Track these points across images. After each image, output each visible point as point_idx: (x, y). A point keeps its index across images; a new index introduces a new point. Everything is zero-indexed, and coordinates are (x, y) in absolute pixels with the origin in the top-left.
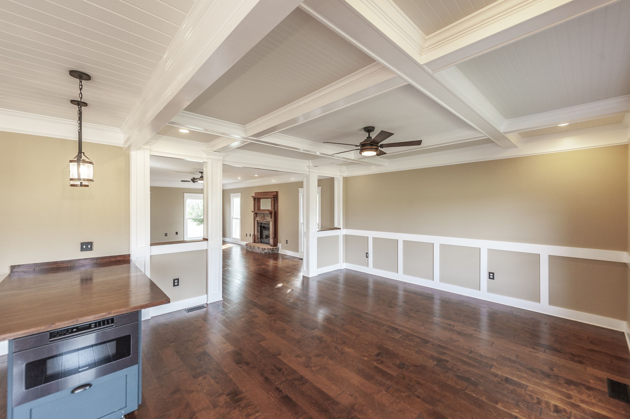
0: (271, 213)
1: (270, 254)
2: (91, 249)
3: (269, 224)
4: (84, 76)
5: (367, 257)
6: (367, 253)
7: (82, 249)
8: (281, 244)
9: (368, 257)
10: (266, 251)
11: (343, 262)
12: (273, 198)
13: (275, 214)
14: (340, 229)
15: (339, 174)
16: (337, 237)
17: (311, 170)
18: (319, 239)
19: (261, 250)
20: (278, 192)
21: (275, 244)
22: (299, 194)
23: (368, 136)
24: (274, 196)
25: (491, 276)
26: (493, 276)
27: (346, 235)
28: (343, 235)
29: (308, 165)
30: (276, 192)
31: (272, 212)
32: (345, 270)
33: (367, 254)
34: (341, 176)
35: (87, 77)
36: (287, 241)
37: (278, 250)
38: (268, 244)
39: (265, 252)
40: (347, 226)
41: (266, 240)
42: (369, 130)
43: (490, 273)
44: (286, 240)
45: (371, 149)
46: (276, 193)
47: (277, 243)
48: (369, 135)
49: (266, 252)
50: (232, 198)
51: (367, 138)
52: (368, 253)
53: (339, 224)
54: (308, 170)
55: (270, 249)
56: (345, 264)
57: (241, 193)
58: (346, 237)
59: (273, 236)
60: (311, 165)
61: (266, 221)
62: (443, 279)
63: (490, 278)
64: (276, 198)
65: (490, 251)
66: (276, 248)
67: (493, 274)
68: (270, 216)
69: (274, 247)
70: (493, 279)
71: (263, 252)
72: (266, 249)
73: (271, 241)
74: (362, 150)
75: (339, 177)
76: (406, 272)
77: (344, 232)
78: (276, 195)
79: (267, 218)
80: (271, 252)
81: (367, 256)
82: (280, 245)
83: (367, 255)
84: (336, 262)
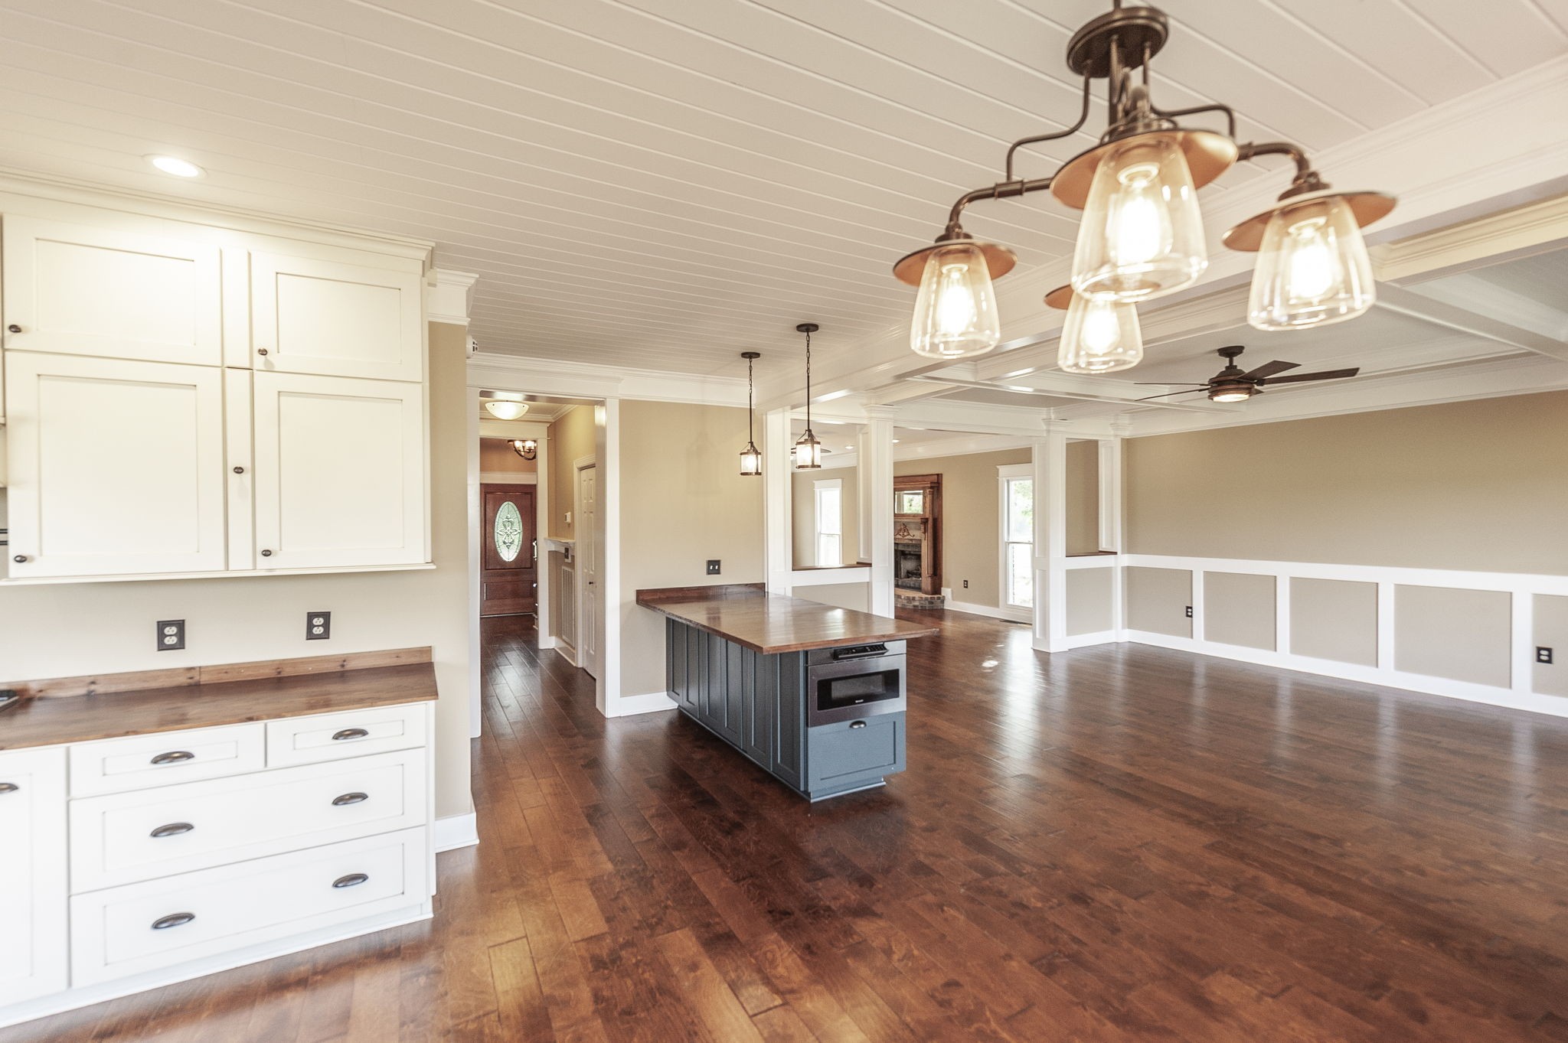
0: (925, 521)
1: (926, 610)
2: (718, 572)
3: (920, 546)
4: (811, 328)
5: (1188, 616)
6: (1188, 608)
7: (709, 572)
8: (949, 590)
9: (1191, 616)
10: (917, 603)
11: (1123, 628)
12: (931, 487)
13: (933, 523)
14: (1115, 553)
15: (1112, 433)
16: (1107, 572)
17: (1052, 428)
18: (1070, 573)
19: (905, 602)
20: (942, 474)
21: (936, 589)
22: (1000, 479)
23: (1228, 365)
24: (933, 485)
25: (1544, 655)
26: (1550, 656)
27: (1128, 567)
28: (1123, 568)
29: (1045, 417)
30: (938, 475)
31: (927, 519)
32: (1127, 644)
33: (1189, 610)
34: (1116, 436)
35: (815, 327)
36: (967, 581)
37: (943, 602)
38: (919, 589)
39: (914, 606)
40: (1131, 547)
41: (912, 581)
42: (1230, 352)
43: (1539, 649)
44: (965, 581)
45: (1237, 390)
46: (936, 477)
47: (940, 586)
48: (1231, 362)
49: (917, 606)
50: (817, 491)
51: (1227, 367)
52: (1191, 608)
53: (1112, 542)
54: (1045, 428)
55: (926, 599)
56: (1127, 631)
57: (843, 479)
58: (1129, 571)
59: (931, 572)
60: (1053, 416)
61: (911, 540)
62: (1403, 663)
63: (1539, 660)
64: (936, 489)
65: (1540, 600)
66: (939, 598)
67: (1549, 650)
68: (923, 527)
69: (936, 596)
70: (1549, 661)
71: (910, 606)
72: (917, 599)
73: (926, 581)
74: (1214, 392)
75: (1112, 438)
76: (1298, 647)
77: (1125, 560)
78: (936, 481)
79: (912, 532)
80: (927, 605)
81: (1190, 614)
82: (946, 592)
83: (1187, 612)
84: (1107, 625)
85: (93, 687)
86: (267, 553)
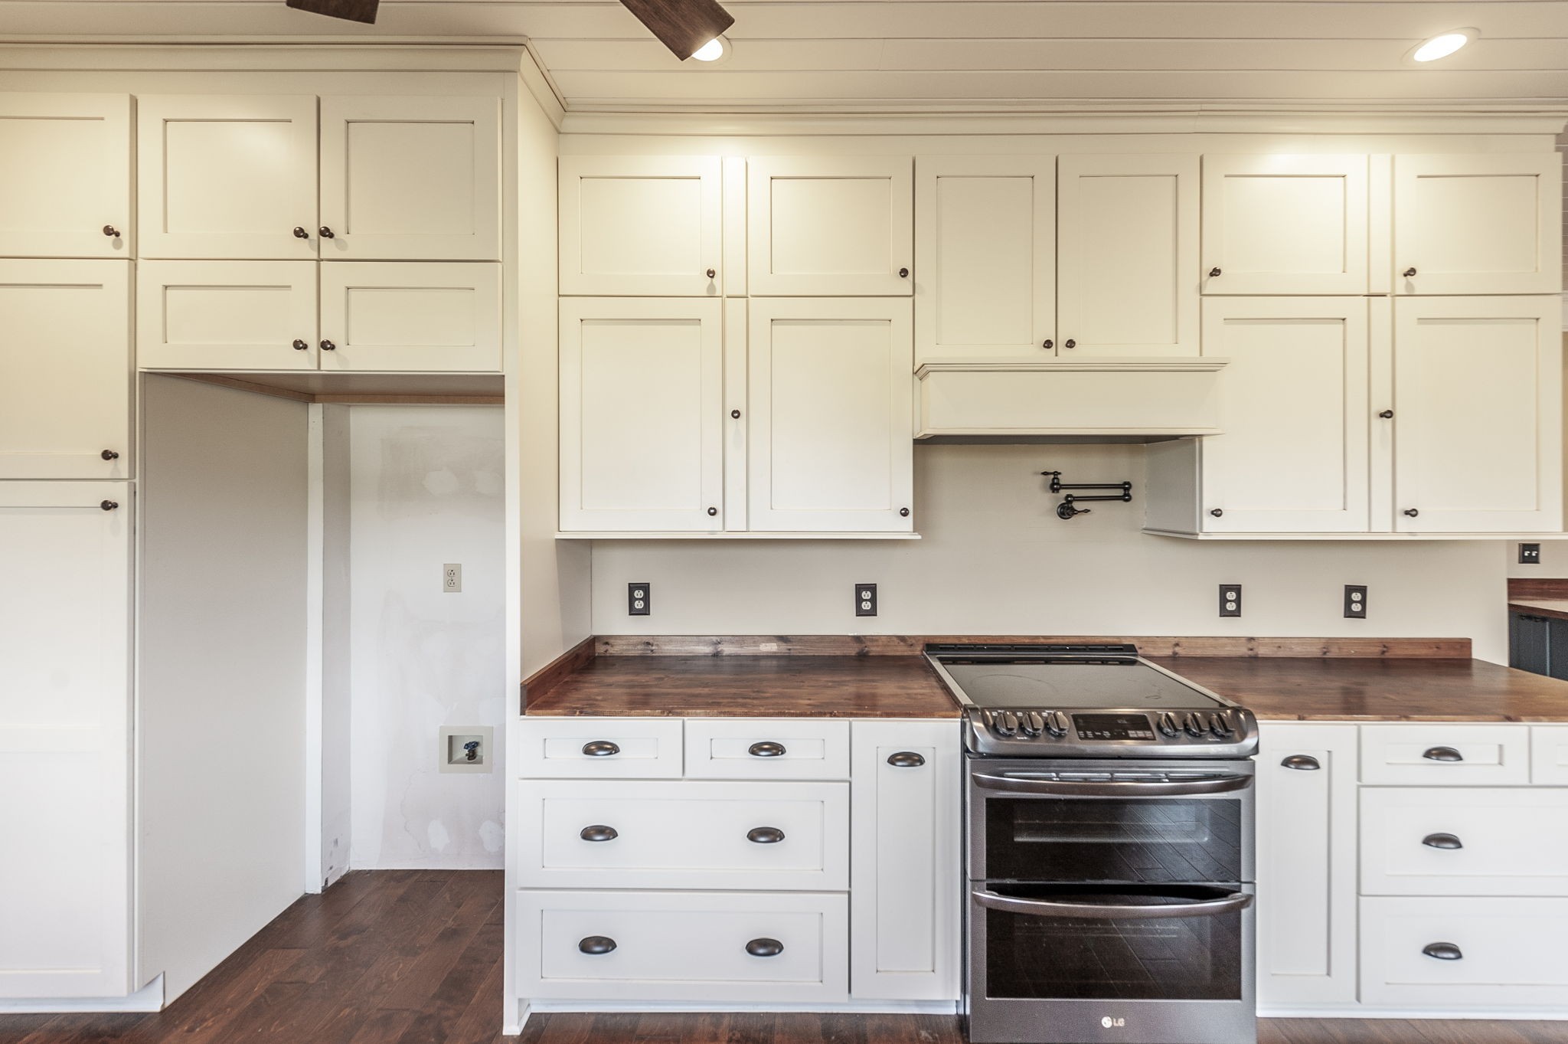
2: (1535, 560)
7: (1524, 560)
85: (1177, 649)
86: (1412, 513)
